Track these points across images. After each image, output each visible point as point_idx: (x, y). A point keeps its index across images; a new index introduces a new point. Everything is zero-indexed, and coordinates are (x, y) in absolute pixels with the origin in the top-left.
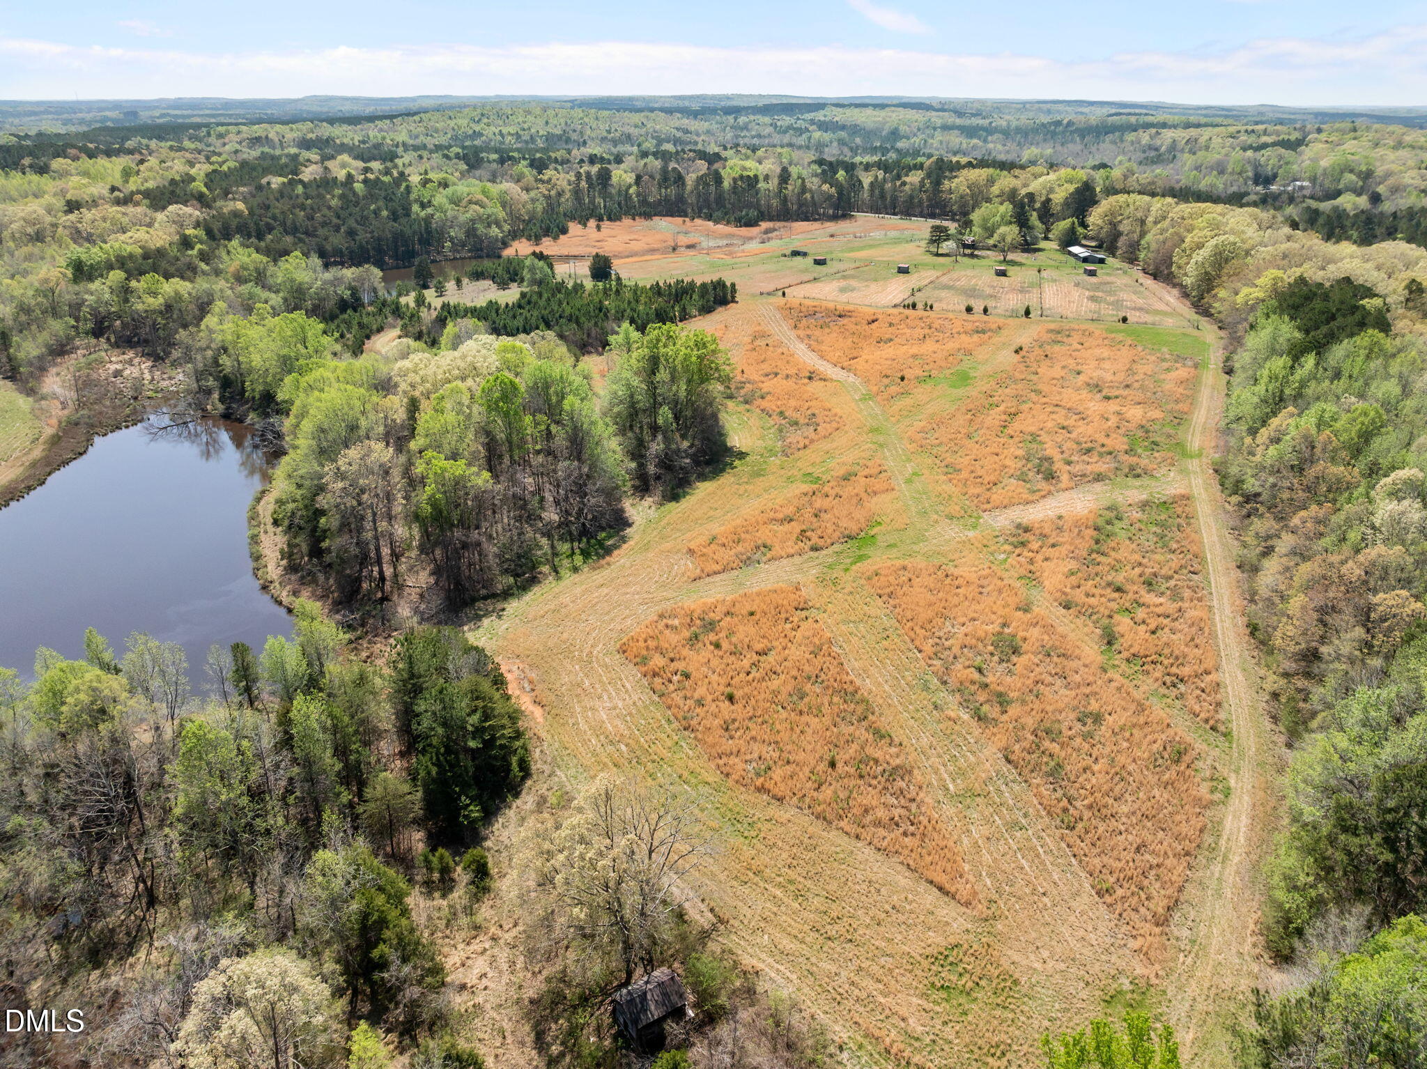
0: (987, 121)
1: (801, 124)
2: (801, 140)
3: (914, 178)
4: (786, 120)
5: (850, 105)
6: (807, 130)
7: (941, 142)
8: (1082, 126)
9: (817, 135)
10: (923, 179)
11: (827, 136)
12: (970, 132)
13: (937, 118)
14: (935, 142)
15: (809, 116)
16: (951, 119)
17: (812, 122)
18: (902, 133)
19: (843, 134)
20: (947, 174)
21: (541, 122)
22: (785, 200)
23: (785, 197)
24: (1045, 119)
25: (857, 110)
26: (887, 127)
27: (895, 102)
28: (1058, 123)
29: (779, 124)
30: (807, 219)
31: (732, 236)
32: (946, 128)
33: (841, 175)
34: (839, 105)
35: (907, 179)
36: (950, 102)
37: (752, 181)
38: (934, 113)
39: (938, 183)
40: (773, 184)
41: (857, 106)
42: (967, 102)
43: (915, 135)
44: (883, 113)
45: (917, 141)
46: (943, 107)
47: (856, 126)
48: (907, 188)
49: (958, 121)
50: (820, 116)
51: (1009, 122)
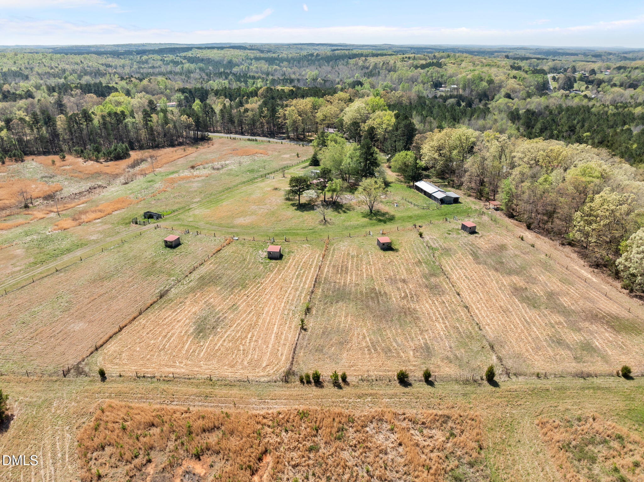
0: (277, 55)
1: (178, 59)
2: (178, 69)
3: (254, 104)
4: (171, 57)
5: (205, 48)
6: (182, 63)
7: (257, 68)
8: (323, 56)
9: (187, 65)
10: (261, 107)
11: (193, 66)
12: (271, 61)
13: (251, 54)
14: (253, 68)
15: (183, 54)
16: (259, 55)
17: (185, 58)
18: (234, 62)
19: (201, 65)
20: (279, 102)
21: (11, 62)
22: (151, 131)
23: (151, 128)
24: (304, 53)
25: (209, 51)
26: (226, 59)
27: (228, 46)
28: (312, 55)
29: (166, 59)
30: (172, 145)
31: (97, 175)
32: (257, 59)
33: (197, 105)
34: (200, 48)
35: (248, 106)
36: (255, 46)
37: (120, 117)
38: (249, 51)
39: (273, 111)
40: (139, 117)
41: (209, 48)
42: (262, 45)
43: (242, 64)
44: (222, 52)
45: (243, 67)
46: (252, 48)
47: (209, 59)
48: (250, 113)
49: (262, 55)
50: (189, 54)
51: (287, 55)
